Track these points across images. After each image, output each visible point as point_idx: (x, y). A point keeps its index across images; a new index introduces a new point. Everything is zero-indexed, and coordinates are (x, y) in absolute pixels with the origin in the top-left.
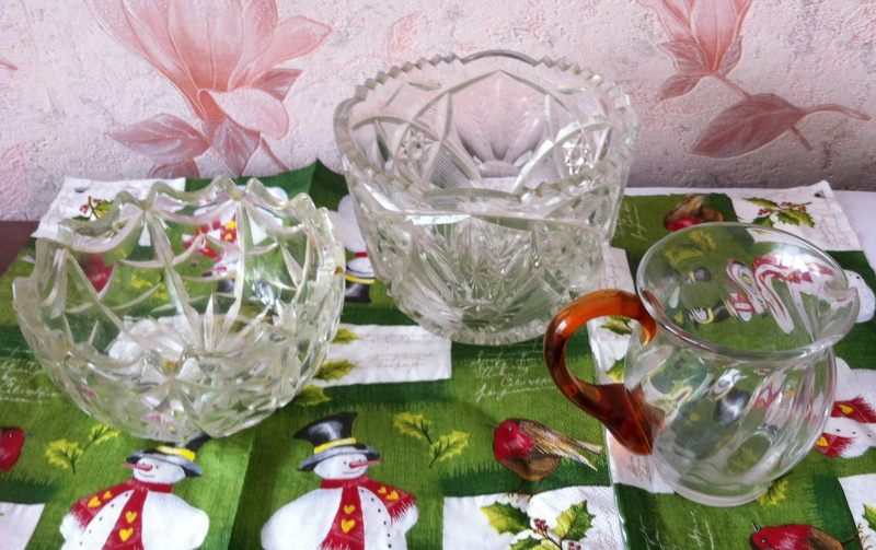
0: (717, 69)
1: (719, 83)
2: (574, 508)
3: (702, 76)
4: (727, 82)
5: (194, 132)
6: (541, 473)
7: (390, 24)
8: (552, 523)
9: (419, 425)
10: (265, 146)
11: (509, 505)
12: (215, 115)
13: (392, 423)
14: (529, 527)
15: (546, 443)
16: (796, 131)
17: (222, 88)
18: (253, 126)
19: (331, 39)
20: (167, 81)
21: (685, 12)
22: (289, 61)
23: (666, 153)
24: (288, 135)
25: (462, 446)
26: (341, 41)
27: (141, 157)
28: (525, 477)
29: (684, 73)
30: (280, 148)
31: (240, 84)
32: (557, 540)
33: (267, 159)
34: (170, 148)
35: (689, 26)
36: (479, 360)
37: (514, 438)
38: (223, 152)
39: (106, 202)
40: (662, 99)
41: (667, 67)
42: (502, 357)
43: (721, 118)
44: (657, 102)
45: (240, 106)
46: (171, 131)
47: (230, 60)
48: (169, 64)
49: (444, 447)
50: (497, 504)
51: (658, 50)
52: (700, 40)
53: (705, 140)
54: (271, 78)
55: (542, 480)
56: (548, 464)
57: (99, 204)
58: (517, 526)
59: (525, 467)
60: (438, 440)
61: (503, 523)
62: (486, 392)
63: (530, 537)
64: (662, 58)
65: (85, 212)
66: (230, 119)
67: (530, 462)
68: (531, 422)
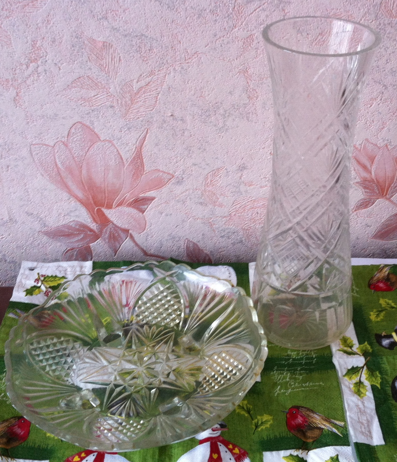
0: (386, 195)
1: (387, 202)
2: (332, 458)
3: (378, 199)
4: (392, 202)
5: (91, 230)
6: (313, 438)
7: (207, 173)
9: (245, 408)
10: (132, 237)
11: (297, 456)
12: (104, 221)
15: (314, 421)
17: (109, 207)
18: (126, 226)
19: (173, 181)
20: (78, 203)
21: (369, 166)
22: (150, 192)
23: (358, 239)
24: (145, 231)
25: (269, 423)
26: (178, 182)
27: (59, 244)
28: (304, 440)
29: (368, 197)
30: (139, 238)
31: (120, 204)
33: (132, 244)
34: (76, 239)
35: (371, 173)
36: (275, 372)
37: (297, 417)
38: (107, 241)
39: (48, 276)
40: (356, 210)
41: (359, 194)
43: (387, 220)
44: (353, 212)
45: (117, 216)
46: (78, 230)
47: (116, 192)
48: (80, 194)
49: (260, 423)
50: (291, 455)
51: (353, 186)
52: (377, 180)
53: (379, 231)
54: (139, 201)
55: (314, 442)
56: (317, 432)
59: (304, 434)
60: (256, 418)
62: (280, 390)
64: (356, 190)
65: (38, 283)
66: (113, 224)
67: (306, 431)
68: (305, 408)
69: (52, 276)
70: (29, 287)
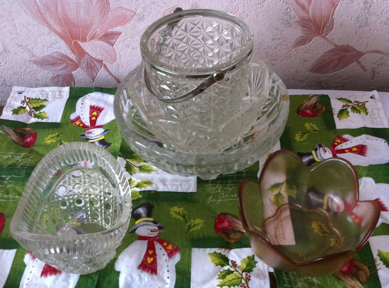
0: (322, 33)
1: (323, 40)
2: (249, 257)
3: (315, 37)
4: (327, 40)
5: (71, 60)
6: (235, 239)
7: (164, 11)
8: (239, 263)
9: (181, 213)
10: (105, 66)
11: (220, 253)
12: (81, 53)
13: (170, 212)
14: (228, 264)
15: (238, 226)
16: (359, 62)
17: (84, 40)
18: (100, 58)
19: (136, 17)
20: (58, 37)
21: (307, 6)
22: (116, 28)
23: (297, 72)
24: (116, 62)
25: (200, 226)
26: (140, 19)
27: (46, 71)
28: (228, 241)
29: (305, 35)
30: (112, 68)
31: (92, 38)
32: (241, 272)
33: (107, 73)
34: (60, 67)
35: (309, 13)
36: (209, 184)
37: (224, 222)
38: (85, 69)
39: (32, 99)
40: (295, 47)
41: (298, 32)
42: (220, 183)
43: (323, 56)
44: (293, 49)
45: (93, 48)
46: (60, 60)
47: (88, 27)
48: (58, 29)
49: (192, 225)
50: (215, 253)
51: (293, 24)
52: (314, 20)
53: (315, 66)
54: (108, 35)
55: (235, 242)
56: (238, 235)
57: (30, 100)
58: (223, 263)
59: (228, 236)
60: (190, 221)
61: (217, 261)
62: (212, 199)
63: (229, 269)
64: (295, 28)
65: (23, 105)
66: (89, 55)
67: (230, 234)
68: (232, 215)
69: (36, 98)
70: (16, 108)
